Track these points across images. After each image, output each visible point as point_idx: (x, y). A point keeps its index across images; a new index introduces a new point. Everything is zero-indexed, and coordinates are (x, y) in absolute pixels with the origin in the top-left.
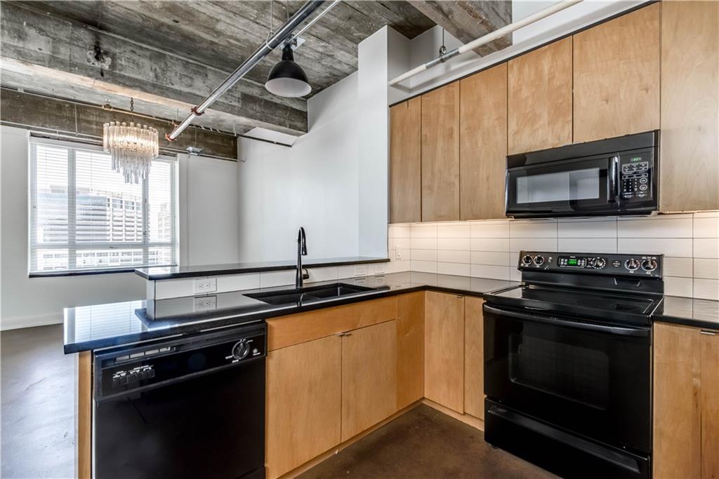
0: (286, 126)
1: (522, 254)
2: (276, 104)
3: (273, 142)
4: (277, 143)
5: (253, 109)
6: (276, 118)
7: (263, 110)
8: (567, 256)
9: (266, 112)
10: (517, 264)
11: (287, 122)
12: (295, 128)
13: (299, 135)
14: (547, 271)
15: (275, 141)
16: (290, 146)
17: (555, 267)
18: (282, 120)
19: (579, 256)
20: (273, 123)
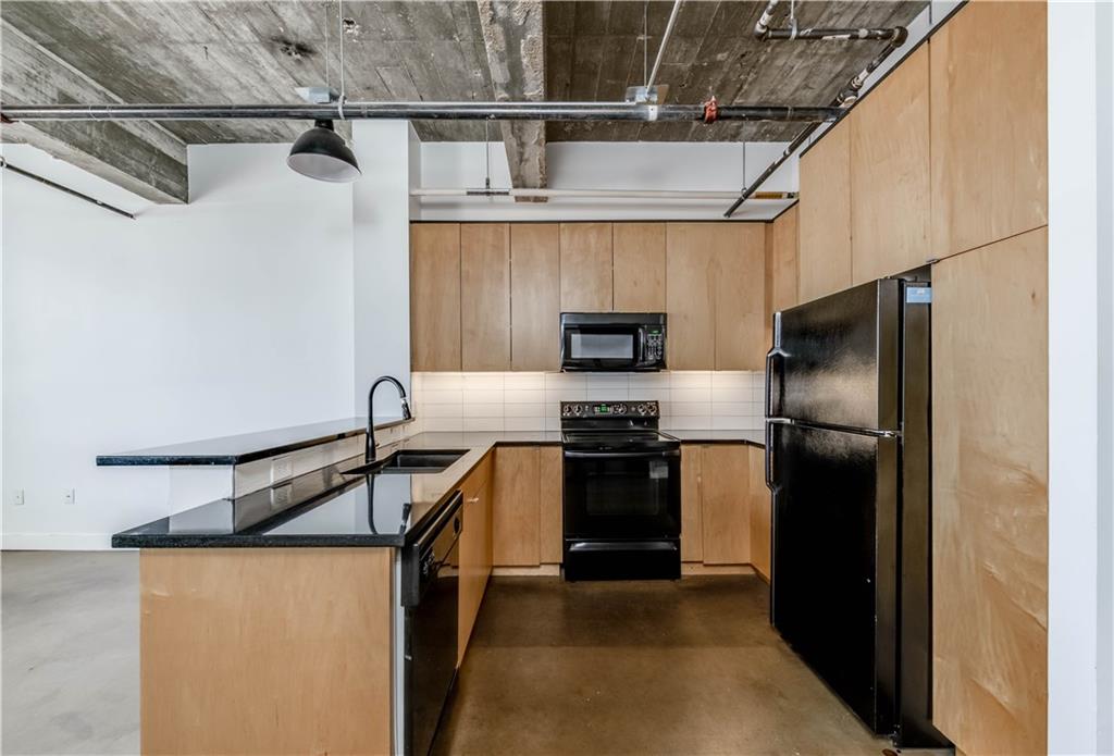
0: (150, 183)
1: (563, 404)
2: (131, 136)
3: (95, 201)
4: (104, 205)
5: (84, 132)
6: (133, 162)
7: (105, 138)
8: (598, 404)
9: (111, 145)
10: (559, 415)
11: (152, 176)
12: (167, 190)
13: (161, 201)
14: (585, 419)
15: (101, 199)
16: (132, 217)
17: (591, 415)
18: (143, 169)
19: (609, 404)
20: (125, 171)
